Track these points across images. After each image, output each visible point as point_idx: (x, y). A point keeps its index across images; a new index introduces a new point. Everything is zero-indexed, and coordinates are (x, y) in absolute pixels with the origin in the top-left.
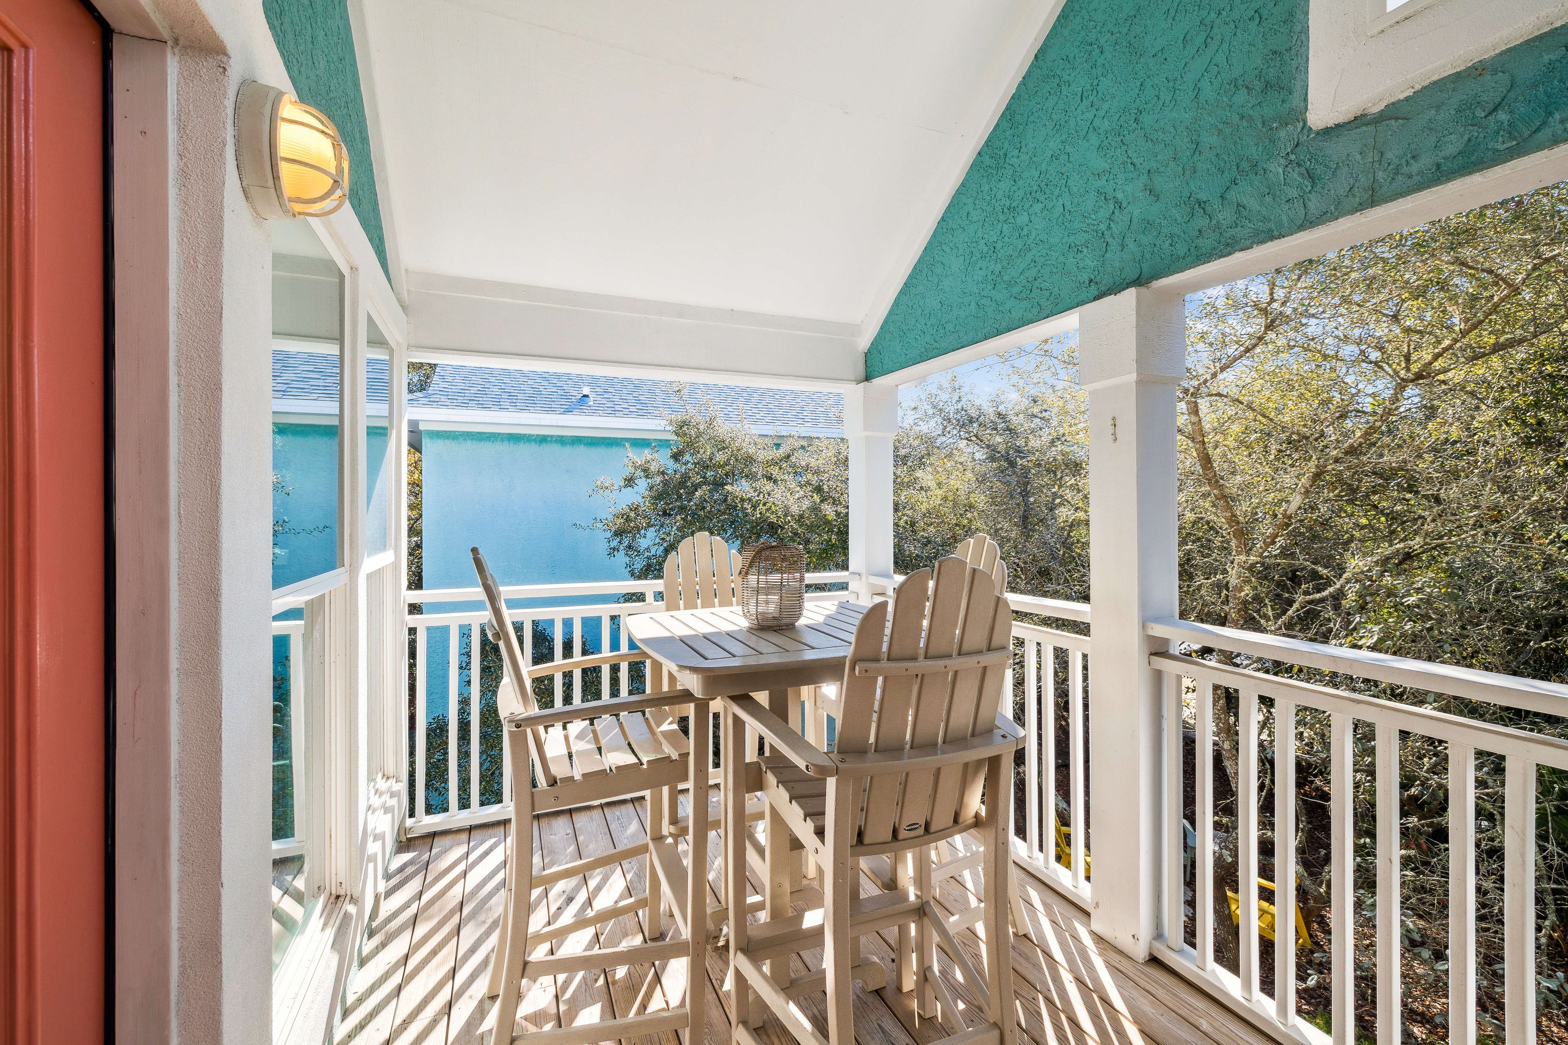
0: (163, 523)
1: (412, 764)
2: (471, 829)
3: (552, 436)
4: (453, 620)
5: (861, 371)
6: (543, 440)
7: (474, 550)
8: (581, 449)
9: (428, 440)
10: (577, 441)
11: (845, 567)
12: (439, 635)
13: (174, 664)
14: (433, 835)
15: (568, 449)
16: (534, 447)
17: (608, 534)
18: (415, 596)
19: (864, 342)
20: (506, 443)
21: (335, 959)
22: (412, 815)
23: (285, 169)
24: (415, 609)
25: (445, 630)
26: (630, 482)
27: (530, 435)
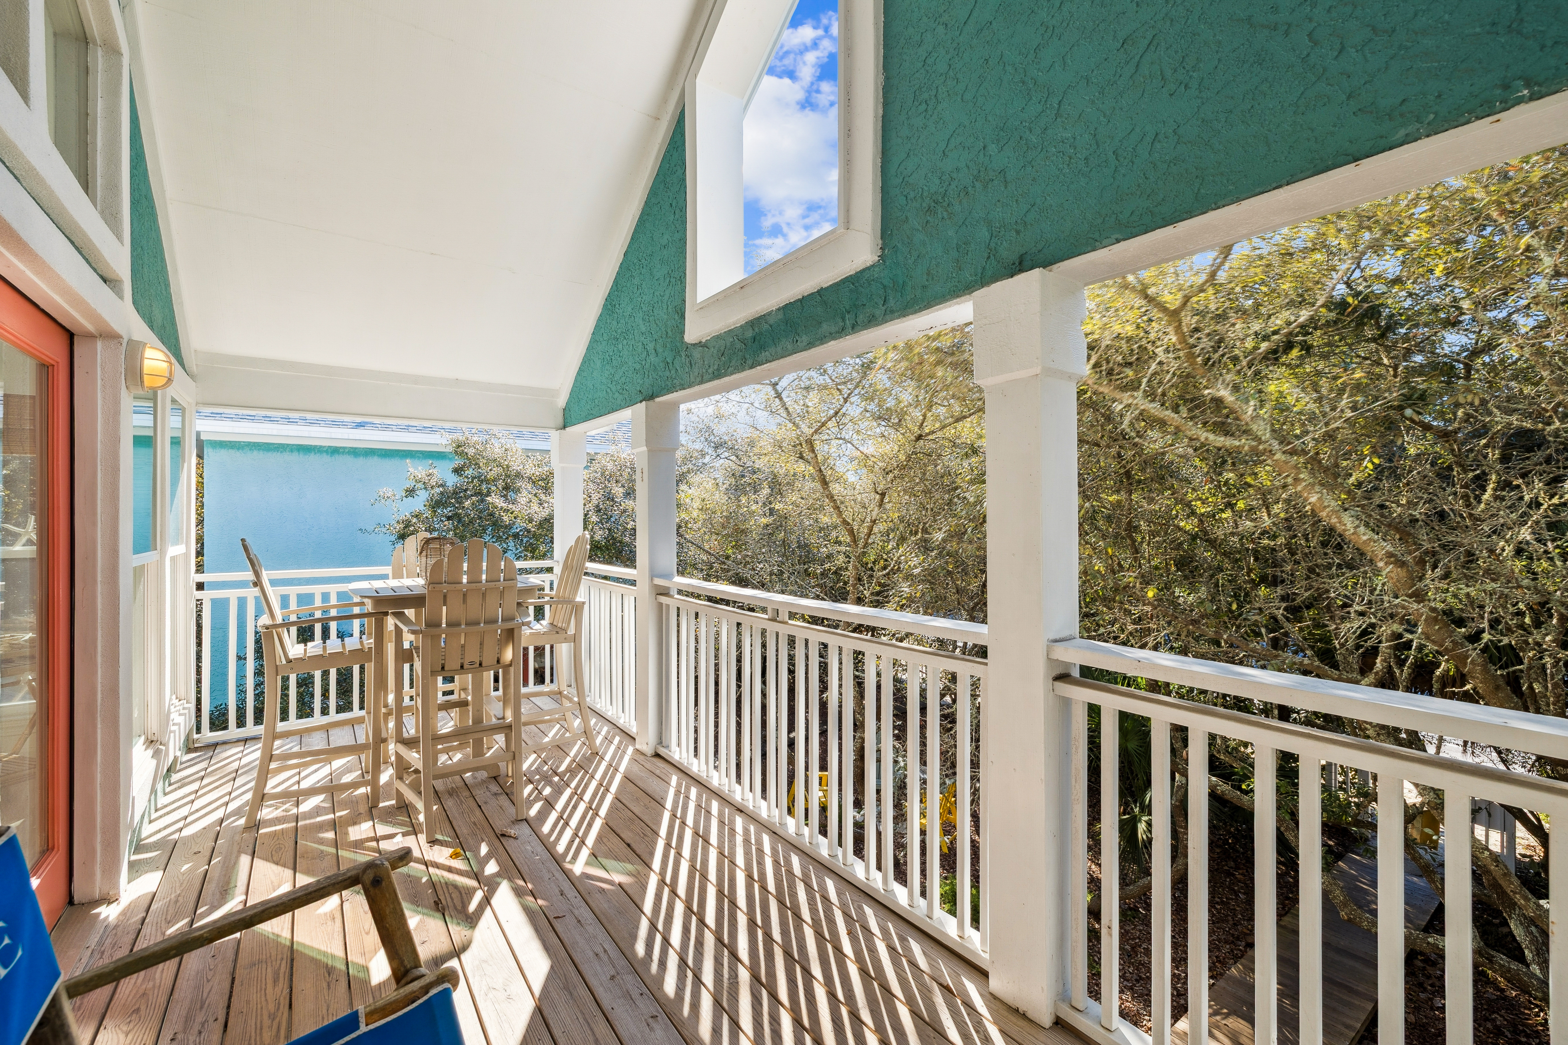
0: (94, 524)
1: (199, 692)
2: (245, 740)
3: (344, 448)
4: (232, 595)
5: (560, 421)
6: (335, 451)
7: (243, 540)
8: (375, 460)
9: (210, 450)
10: (370, 453)
11: (552, 558)
12: (220, 606)
13: (99, 579)
14: (215, 745)
15: (361, 461)
16: (326, 458)
17: (393, 538)
18: (200, 578)
19: (562, 400)
20: (296, 454)
21: (154, 762)
22: (199, 730)
23: (146, 377)
24: (200, 586)
25: (225, 602)
26: (411, 492)
27: (321, 447)
